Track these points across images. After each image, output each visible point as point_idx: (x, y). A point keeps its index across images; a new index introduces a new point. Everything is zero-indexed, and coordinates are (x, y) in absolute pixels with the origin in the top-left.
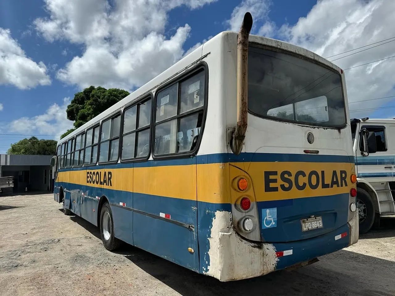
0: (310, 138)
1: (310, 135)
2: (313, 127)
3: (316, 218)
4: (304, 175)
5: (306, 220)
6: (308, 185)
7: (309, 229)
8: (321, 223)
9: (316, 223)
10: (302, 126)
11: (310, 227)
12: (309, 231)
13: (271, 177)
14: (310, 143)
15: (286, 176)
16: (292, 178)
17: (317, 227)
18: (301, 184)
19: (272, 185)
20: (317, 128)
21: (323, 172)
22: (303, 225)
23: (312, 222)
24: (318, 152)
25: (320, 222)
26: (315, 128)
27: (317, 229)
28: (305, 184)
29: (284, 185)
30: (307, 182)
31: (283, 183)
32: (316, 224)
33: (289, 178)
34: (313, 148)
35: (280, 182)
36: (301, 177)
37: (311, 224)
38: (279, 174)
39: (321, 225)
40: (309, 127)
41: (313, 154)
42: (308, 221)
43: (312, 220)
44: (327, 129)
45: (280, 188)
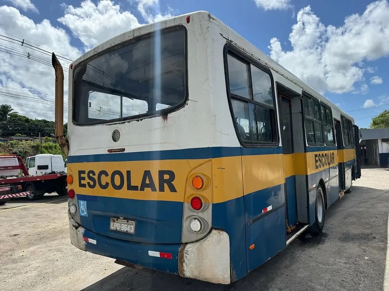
0: (115, 136)
1: (115, 132)
2: (122, 123)
3: (128, 221)
4: (107, 175)
5: (116, 219)
6: (110, 184)
7: (116, 229)
8: (132, 229)
9: (126, 226)
10: (110, 125)
11: (118, 228)
12: (116, 231)
13: (82, 175)
14: (115, 141)
15: (91, 175)
16: (96, 177)
17: (127, 231)
18: (104, 183)
19: (83, 182)
20: (128, 122)
21: (129, 173)
22: (112, 223)
23: (122, 223)
24: (124, 150)
25: (132, 227)
26: (124, 123)
27: (126, 233)
28: (107, 184)
29: (89, 182)
30: (109, 182)
31: (89, 181)
32: (126, 228)
33: (93, 176)
34: (119, 146)
35: (87, 180)
36: (103, 176)
37: (121, 225)
38: (87, 172)
39: (132, 230)
40: (117, 124)
41: (118, 153)
42: (118, 221)
43: (123, 222)
44: (141, 120)
45: (87, 185)
